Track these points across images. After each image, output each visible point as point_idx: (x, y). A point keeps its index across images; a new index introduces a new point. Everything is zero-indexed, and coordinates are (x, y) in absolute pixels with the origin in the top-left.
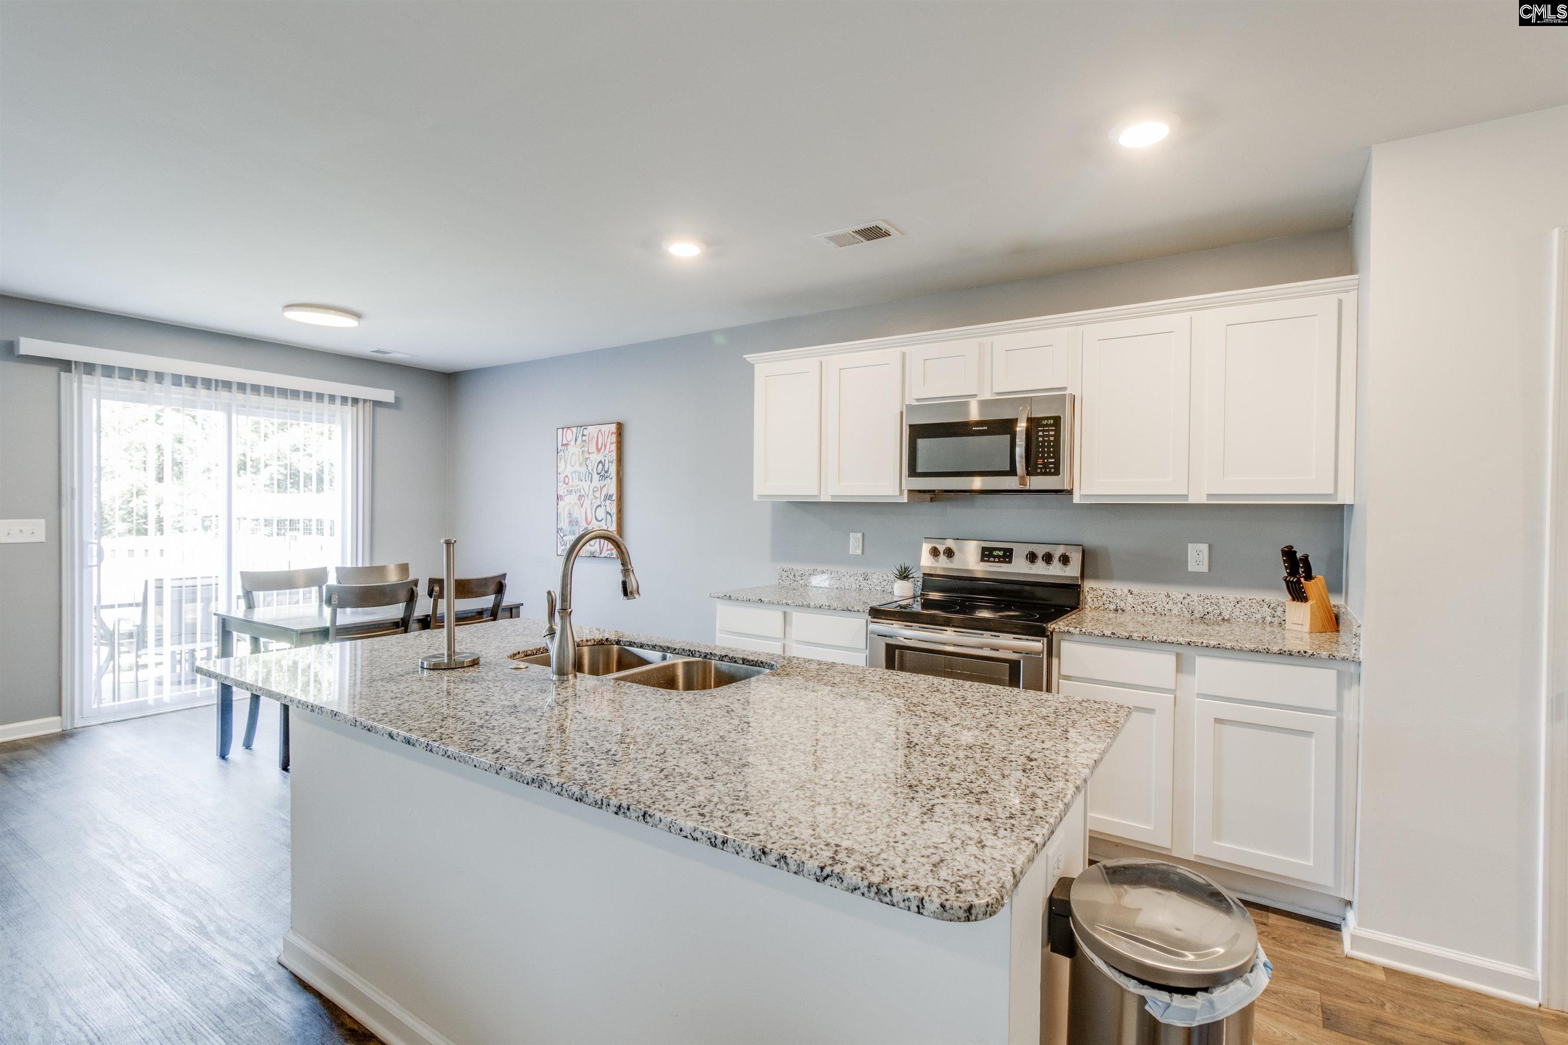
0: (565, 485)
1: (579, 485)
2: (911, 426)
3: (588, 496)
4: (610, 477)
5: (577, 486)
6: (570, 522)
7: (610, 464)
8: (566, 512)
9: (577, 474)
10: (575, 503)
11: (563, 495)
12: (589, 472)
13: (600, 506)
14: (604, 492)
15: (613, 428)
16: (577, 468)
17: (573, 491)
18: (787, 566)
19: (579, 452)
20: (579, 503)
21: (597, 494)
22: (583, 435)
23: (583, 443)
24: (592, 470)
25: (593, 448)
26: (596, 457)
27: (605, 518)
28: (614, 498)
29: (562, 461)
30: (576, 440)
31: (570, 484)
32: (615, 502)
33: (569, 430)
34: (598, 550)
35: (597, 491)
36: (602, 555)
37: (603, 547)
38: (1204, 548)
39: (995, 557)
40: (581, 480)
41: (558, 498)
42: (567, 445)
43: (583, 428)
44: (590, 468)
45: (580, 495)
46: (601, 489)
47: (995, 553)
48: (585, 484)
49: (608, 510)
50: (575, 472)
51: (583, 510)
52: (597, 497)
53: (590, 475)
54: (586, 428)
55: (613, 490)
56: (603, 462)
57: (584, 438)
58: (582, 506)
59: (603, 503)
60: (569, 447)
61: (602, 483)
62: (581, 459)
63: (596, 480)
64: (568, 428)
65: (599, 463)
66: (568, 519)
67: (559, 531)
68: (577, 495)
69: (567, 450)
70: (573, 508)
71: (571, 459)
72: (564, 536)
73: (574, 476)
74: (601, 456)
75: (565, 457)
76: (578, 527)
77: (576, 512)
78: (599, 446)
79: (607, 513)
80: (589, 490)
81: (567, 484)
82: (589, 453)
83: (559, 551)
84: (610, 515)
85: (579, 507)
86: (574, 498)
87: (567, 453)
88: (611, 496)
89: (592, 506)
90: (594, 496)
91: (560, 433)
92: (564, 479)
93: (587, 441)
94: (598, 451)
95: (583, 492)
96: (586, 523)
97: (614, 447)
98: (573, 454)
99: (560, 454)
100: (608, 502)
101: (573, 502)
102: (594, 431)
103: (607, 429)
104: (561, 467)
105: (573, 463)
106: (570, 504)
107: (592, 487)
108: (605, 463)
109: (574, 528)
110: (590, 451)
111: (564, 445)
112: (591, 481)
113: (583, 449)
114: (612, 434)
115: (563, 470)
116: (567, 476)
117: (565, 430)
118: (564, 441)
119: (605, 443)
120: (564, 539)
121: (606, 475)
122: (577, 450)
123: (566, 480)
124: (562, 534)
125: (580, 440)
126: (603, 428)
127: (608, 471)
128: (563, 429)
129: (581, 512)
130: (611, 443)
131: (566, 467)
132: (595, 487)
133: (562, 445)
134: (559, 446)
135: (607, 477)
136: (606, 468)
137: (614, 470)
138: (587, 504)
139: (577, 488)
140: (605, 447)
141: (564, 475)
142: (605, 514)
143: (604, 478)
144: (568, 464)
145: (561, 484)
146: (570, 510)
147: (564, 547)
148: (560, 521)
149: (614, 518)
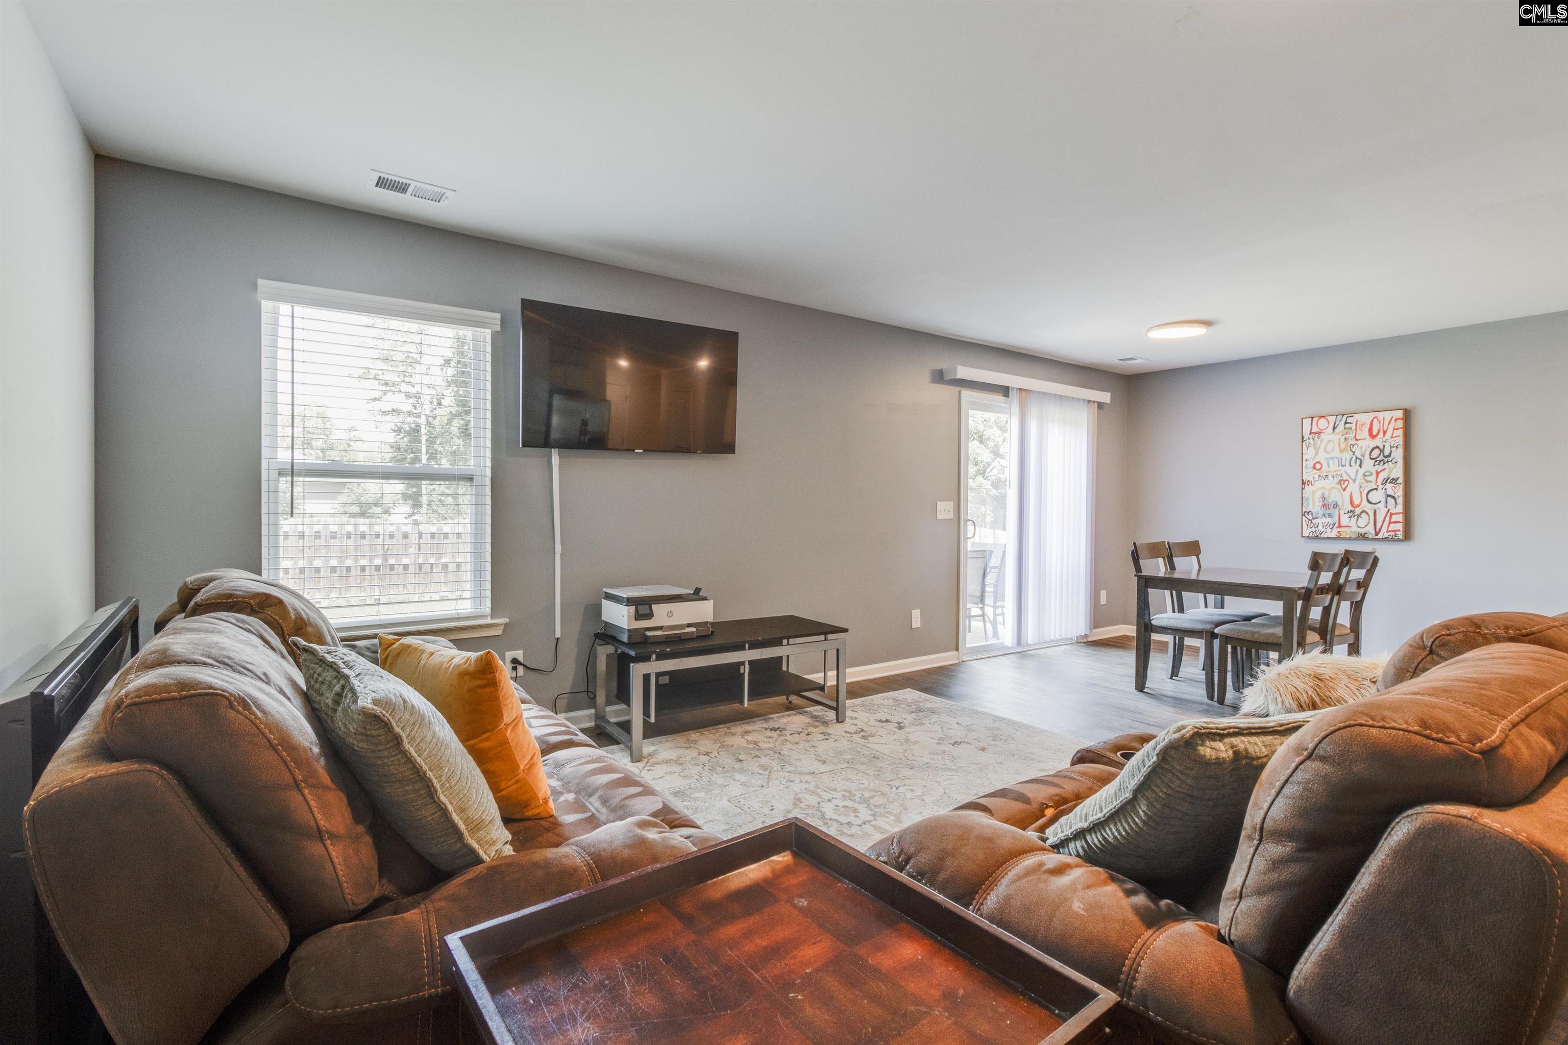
0: (1315, 471)
1: (1340, 470)
3: (1354, 481)
4: (1393, 461)
5: (1335, 471)
6: (1324, 505)
7: (1394, 449)
8: (1318, 495)
9: (1336, 460)
10: (1333, 488)
11: (1311, 479)
12: (1357, 458)
13: (1377, 489)
14: (1383, 476)
15: (1400, 414)
16: (1336, 453)
17: (1330, 476)
19: (1340, 439)
20: (1339, 487)
21: (1373, 478)
22: (1346, 423)
23: (1346, 431)
24: (1363, 456)
25: (1364, 434)
26: (1367, 444)
27: (1383, 500)
28: (1400, 481)
29: (1311, 449)
30: (1334, 428)
31: (1322, 470)
32: (1401, 486)
33: (1323, 420)
34: (1373, 532)
35: (1371, 474)
36: (1380, 536)
37: (1380, 529)
40: (1343, 466)
41: (1303, 483)
42: (1318, 433)
43: (1346, 416)
44: (1358, 454)
45: (1342, 480)
46: (1378, 473)
48: (1352, 471)
49: (1390, 492)
50: (1332, 458)
51: (1347, 495)
52: (1371, 482)
53: (1358, 461)
54: (1352, 416)
55: (1397, 471)
56: (1381, 447)
57: (1347, 426)
58: (1344, 490)
59: (1381, 487)
60: (1322, 435)
61: (1380, 468)
62: (1343, 446)
63: (1368, 464)
64: (1321, 417)
65: (1373, 449)
66: (1321, 503)
67: (1306, 514)
68: (1337, 480)
69: (1318, 437)
70: (1330, 492)
71: (1326, 446)
72: (1313, 519)
73: (1331, 462)
74: (1378, 442)
75: (1315, 445)
76: (1337, 510)
77: (1334, 496)
78: (1375, 433)
79: (1388, 496)
80: (1356, 475)
81: (1319, 470)
82: (1357, 440)
83: (1306, 534)
84: (1393, 497)
85: (1340, 491)
86: (1331, 483)
87: (1319, 441)
88: (1393, 479)
89: (1362, 490)
90: (1365, 480)
91: (1307, 422)
92: (1315, 465)
93: (1354, 428)
94: (1373, 437)
95: (1345, 477)
96: (1352, 506)
97: (1400, 433)
98: (1329, 441)
99: (1307, 442)
100: (1389, 486)
101: (1329, 487)
102: (1366, 418)
103: (1388, 415)
104: (1309, 453)
105: (1329, 449)
106: (1324, 488)
107: (1361, 471)
108: (1384, 448)
109: (1331, 511)
110: (1358, 437)
111: (1315, 433)
112: (1360, 466)
113: (1347, 436)
114: (1396, 420)
115: (1313, 457)
116: (1319, 462)
117: (1315, 419)
118: (1315, 429)
119: (1385, 429)
120: (1314, 521)
121: (1386, 460)
122: (1336, 437)
123: (1318, 466)
124: (1310, 517)
125: (1341, 427)
126: (1380, 415)
127: (1389, 456)
128: (1312, 418)
129: (1342, 496)
130: (1394, 429)
131: (1317, 454)
132: (1367, 472)
133: (1311, 433)
134: (1306, 435)
135: (1388, 462)
136: (1386, 453)
137: (1398, 455)
138: (1353, 488)
139: (1335, 473)
140: (1385, 433)
141: (1315, 461)
142: (1385, 497)
143: (1382, 463)
144: (1321, 451)
145: (1308, 470)
146: (1323, 494)
147: (1313, 529)
148: (1308, 505)
149: (1400, 501)
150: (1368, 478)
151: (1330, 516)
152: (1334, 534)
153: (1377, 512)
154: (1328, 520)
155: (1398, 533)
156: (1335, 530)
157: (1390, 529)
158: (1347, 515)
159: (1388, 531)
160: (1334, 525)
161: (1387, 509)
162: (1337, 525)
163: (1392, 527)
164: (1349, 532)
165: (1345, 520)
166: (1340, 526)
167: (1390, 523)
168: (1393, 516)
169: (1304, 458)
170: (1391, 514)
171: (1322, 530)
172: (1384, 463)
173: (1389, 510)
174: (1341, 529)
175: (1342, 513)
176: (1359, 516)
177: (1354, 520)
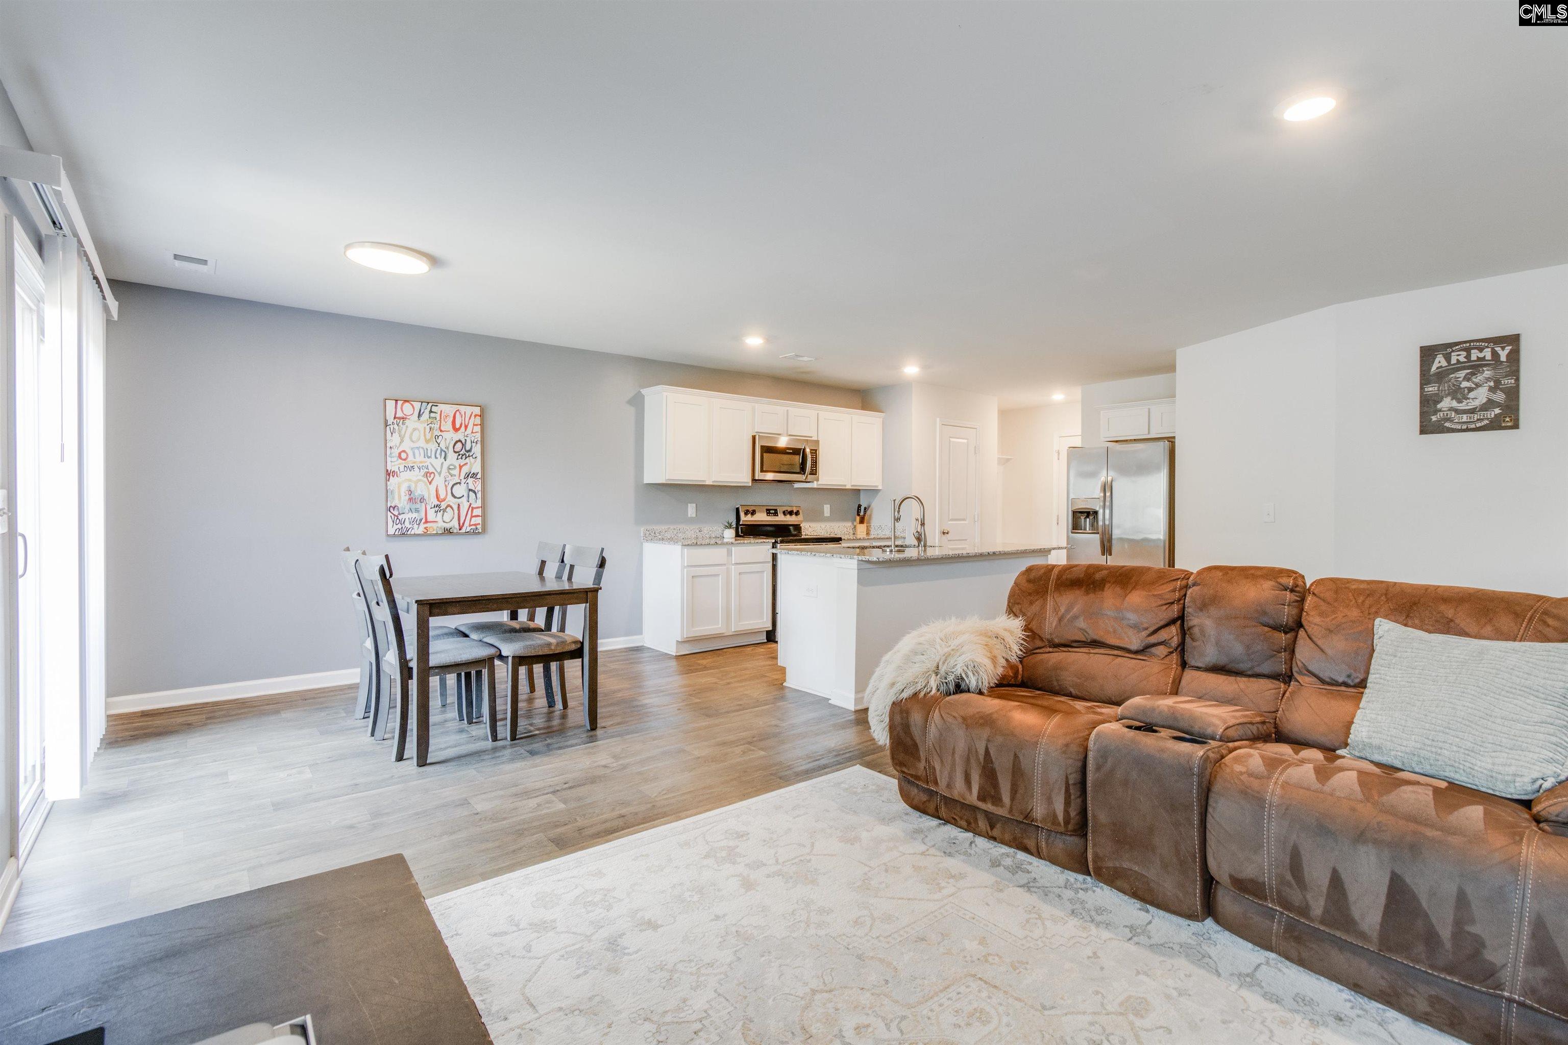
0: (400, 461)
1: (426, 462)
2: (762, 446)
3: (440, 474)
4: (474, 456)
5: (421, 462)
6: (410, 499)
7: (474, 444)
8: (404, 489)
9: (422, 451)
10: (419, 480)
11: (396, 470)
12: (442, 450)
13: (460, 483)
14: (465, 470)
15: (477, 410)
16: (422, 443)
17: (416, 467)
18: (649, 528)
19: (425, 428)
20: (425, 479)
21: (456, 472)
22: (431, 412)
23: (431, 420)
24: (447, 448)
25: (448, 426)
26: (450, 436)
27: (466, 495)
28: (479, 476)
29: (396, 435)
30: (419, 415)
31: (408, 460)
32: (480, 480)
33: (407, 404)
34: (457, 526)
35: (455, 468)
36: (464, 531)
37: (463, 524)
38: (829, 506)
39: (772, 513)
40: (429, 457)
41: (388, 474)
42: (403, 418)
43: (430, 405)
44: (443, 446)
45: (428, 472)
46: (461, 467)
47: (771, 512)
48: (437, 463)
49: (471, 487)
50: (418, 448)
51: (433, 488)
52: (455, 475)
53: (443, 453)
54: (437, 406)
55: (477, 468)
56: (463, 441)
57: (432, 415)
58: (430, 483)
59: (464, 481)
60: (407, 421)
61: (462, 462)
62: (428, 436)
63: (452, 456)
64: (406, 401)
65: (456, 442)
66: (407, 497)
67: (392, 509)
68: (423, 472)
69: (403, 424)
70: (416, 486)
71: (412, 434)
72: (399, 514)
73: (416, 451)
74: (460, 436)
75: (400, 432)
76: (423, 505)
77: (421, 490)
78: (458, 426)
79: (470, 490)
80: (442, 468)
81: (405, 460)
82: (441, 431)
83: (391, 531)
84: (474, 492)
85: (426, 484)
86: (416, 475)
87: (404, 427)
88: (474, 474)
89: (447, 483)
90: (450, 474)
91: (390, 404)
92: (400, 454)
93: (438, 418)
94: (456, 430)
95: (431, 470)
96: (438, 500)
97: (478, 429)
98: (415, 429)
99: (392, 427)
100: (470, 480)
101: (414, 479)
102: (449, 410)
103: (469, 410)
104: (394, 440)
105: (414, 438)
106: (410, 480)
107: (446, 464)
108: (466, 442)
109: (418, 506)
110: (442, 429)
111: (400, 418)
112: (445, 458)
113: (433, 426)
114: (476, 416)
115: (398, 445)
116: (404, 451)
117: (400, 403)
118: (399, 414)
119: (466, 423)
120: (400, 517)
121: (467, 455)
122: (422, 426)
123: (403, 456)
124: (396, 513)
125: (426, 416)
126: (463, 409)
127: (470, 451)
128: (396, 401)
129: (428, 489)
130: (474, 425)
131: (402, 441)
132: (451, 465)
133: (395, 418)
134: (390, 419)
135: (469, 456)
136: (468, 448)
137: (477, 450)
138: (439, 481)
139: (421, 465)
140: (466, 427)
141: (401, 449)
142: (467, 491)
143: (464, 457)
144: (407, 439)
145: (393, 459)
146: (409, 487)
147: (399, 526)
148: (393, 498)
149: (479, 495)
150: (452, 472)
151: (417, 511)
152: (420, 530)
153: (461, 507)
154: (415, 515)
155: (478, 526)
156: (422, 526)
157: (471, 524)
158: (433, 510)
159: (470, 525)
160: (421, 520)
161: (469, 503)
162: (423, 521)
163: (474, 521)
164: (435, 528)
165: (431, 515)
166: (426, 522)
167: (472, 517)
168: (475, 510)
169: (389, 445)
170: (473, 509)
171: (409, 526)
172: (466, 458)
173: (471, 504)
174: (428, 525)
175: (428, 508)
176: (444, 510)
177: (440, 514)
